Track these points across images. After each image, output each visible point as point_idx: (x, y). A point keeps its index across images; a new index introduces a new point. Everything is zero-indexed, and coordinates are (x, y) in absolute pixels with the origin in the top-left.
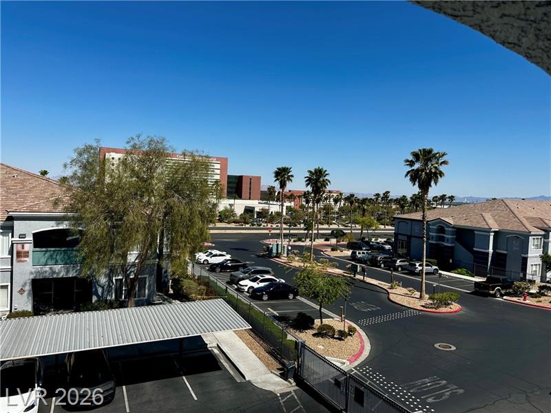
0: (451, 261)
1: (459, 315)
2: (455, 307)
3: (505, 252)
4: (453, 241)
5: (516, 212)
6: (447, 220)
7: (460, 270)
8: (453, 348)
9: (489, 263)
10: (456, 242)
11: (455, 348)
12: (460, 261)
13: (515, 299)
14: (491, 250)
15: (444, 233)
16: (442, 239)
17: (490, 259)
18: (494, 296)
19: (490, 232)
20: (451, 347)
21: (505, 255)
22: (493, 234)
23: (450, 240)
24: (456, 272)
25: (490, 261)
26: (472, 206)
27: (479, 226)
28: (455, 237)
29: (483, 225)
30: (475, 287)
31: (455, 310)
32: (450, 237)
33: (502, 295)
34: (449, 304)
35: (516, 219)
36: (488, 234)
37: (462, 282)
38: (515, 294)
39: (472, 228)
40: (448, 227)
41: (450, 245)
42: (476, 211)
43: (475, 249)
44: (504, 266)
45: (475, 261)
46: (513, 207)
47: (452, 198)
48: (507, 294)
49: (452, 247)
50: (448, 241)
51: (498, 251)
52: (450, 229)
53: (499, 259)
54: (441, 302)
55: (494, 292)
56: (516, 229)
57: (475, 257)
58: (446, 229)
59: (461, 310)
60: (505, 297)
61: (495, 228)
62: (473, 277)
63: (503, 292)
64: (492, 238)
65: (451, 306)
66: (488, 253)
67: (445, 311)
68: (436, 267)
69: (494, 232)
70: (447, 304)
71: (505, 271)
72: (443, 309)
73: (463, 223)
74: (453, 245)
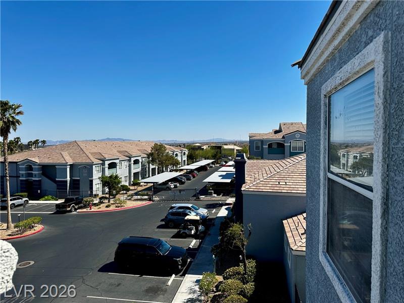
0: (39, 191)
1: (42, 233)
2: (38, 227)
3: (79, 178)
4: (39, 176)
5: (84, 150)
6: (33, 159)
7: (46, 197)
8: (32, 263)
9: (68, 188)
10: (43, 176)
11: (33, 262)
12: (46, 190)
13: (85, 210)
14: (68, 178)
15: (32, 170)
16: (31, 175)
17: (68, 185)
18: (70, 211)
19: (66, 166)
20: (30, 263)
21: (78, 180)
22: (69, 166)
23: (37, 175)
24: (44, 199)
25: (68, 186)
26: (54, 147)
27: (58, 162)
28: (41, 172)
29: (62, 161)
30: (56, 208)
31: (38, 230)
32: (37, 172)
33: (76, 210)
34: (33, 227)
35: (85, 155)
36: (65, 167)
37: (48, 206)
38: (85, 207)
39: (53, 164)
40: (35, 165)
41: (37, 179)
42: (57, 151)
43: (57, 179)
44: (78, 188)
45: (57, 189)
46: (83, 146)
47: (44, 142)
48: (79, 208)
49: (40, 181)
50: (35, 176)
51: (73, 178)
52: (37, 167)
53: (75, 184)
54: (25, 227)
55: (70, 209)
56: (84, 161)
57: (58, 185)
58: (33, 167)
59: (43, 229)
60: (77, 211)
61: (70, 162)
62: (57, 200)
63: (76, 207)
64: (68, 169)
65: (35, 228)
66: (67, 181)
67: (30, 233)
68: (27, 199)
69: (70, 165)
70: (31, 227)
71: (79, 192)
72: (28, 233)
73: (46, 161)
74: (40, 179)
